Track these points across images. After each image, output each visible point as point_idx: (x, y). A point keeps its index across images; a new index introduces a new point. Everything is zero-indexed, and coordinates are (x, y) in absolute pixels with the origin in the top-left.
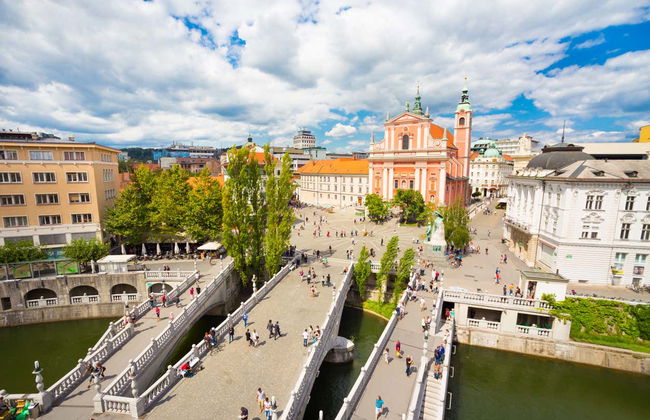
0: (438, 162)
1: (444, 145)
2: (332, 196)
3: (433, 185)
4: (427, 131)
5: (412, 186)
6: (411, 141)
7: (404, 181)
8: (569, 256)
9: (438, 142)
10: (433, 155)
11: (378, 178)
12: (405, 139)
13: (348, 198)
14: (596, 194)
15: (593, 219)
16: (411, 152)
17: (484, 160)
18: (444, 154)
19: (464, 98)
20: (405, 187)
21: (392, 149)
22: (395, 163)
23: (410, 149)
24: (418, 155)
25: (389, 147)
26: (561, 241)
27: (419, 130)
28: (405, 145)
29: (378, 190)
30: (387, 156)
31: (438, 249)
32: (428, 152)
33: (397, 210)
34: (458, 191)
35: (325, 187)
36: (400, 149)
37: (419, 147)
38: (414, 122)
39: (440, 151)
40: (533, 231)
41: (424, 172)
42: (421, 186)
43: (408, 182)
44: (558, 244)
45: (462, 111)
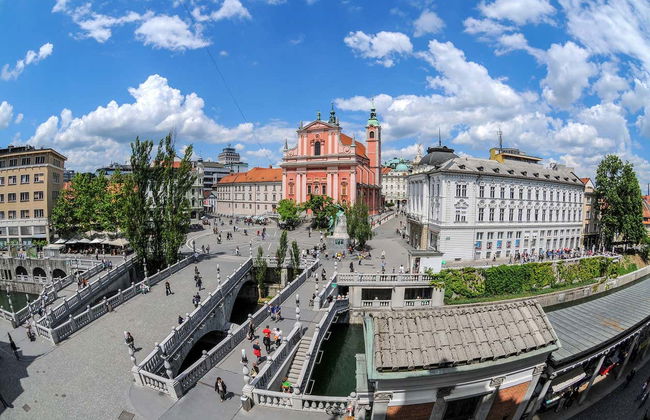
0: (347, 167)
1: (353, 151)
2: (247, 205)
3: (344, 190)
4: (337, 137)
5: (324, 191)
6: (322, 147)
7: (316, 187)
8: (448, 239)
9: (347, 148)
10: (343, 161)
11: (291, 184)
12: (317, 146)
13: (262, 206)
14: (462, 184)
15: (461, 205)
16: (323, 158)
17: (395, 174)
18: (353, 160)
19: (372, 115)
20: (318, 192)
21: (305, 154)
22: (308, 169)
23: (322, 155)
24: (329, 160)
25: (302, 153)
26: (442, 225)
27: (330, 137)
28: (317, 152)
29: (291, 195)
30: (299, 162)
31: (340, 242)
32: (339, 157)
33: (310, 215)
34: (371, 198)
35: (240, 197)
36: (312, 155)
37: (330, 153)
38: (325, 130)
39: (350, 157)
40: (424, 221)
41: (336, 176)
42: (334, 191)
43: (320, 187)
44: (440, 228)
45: (372, 126)
